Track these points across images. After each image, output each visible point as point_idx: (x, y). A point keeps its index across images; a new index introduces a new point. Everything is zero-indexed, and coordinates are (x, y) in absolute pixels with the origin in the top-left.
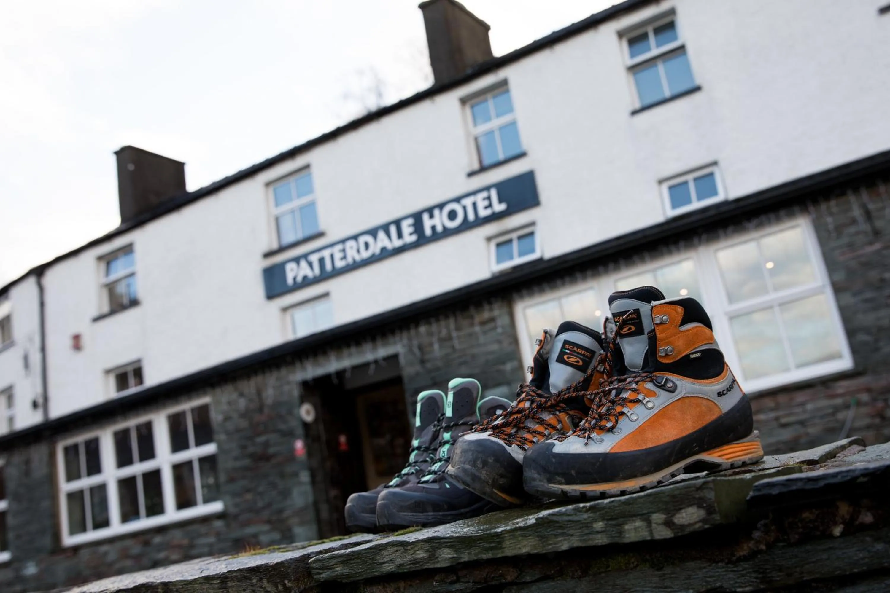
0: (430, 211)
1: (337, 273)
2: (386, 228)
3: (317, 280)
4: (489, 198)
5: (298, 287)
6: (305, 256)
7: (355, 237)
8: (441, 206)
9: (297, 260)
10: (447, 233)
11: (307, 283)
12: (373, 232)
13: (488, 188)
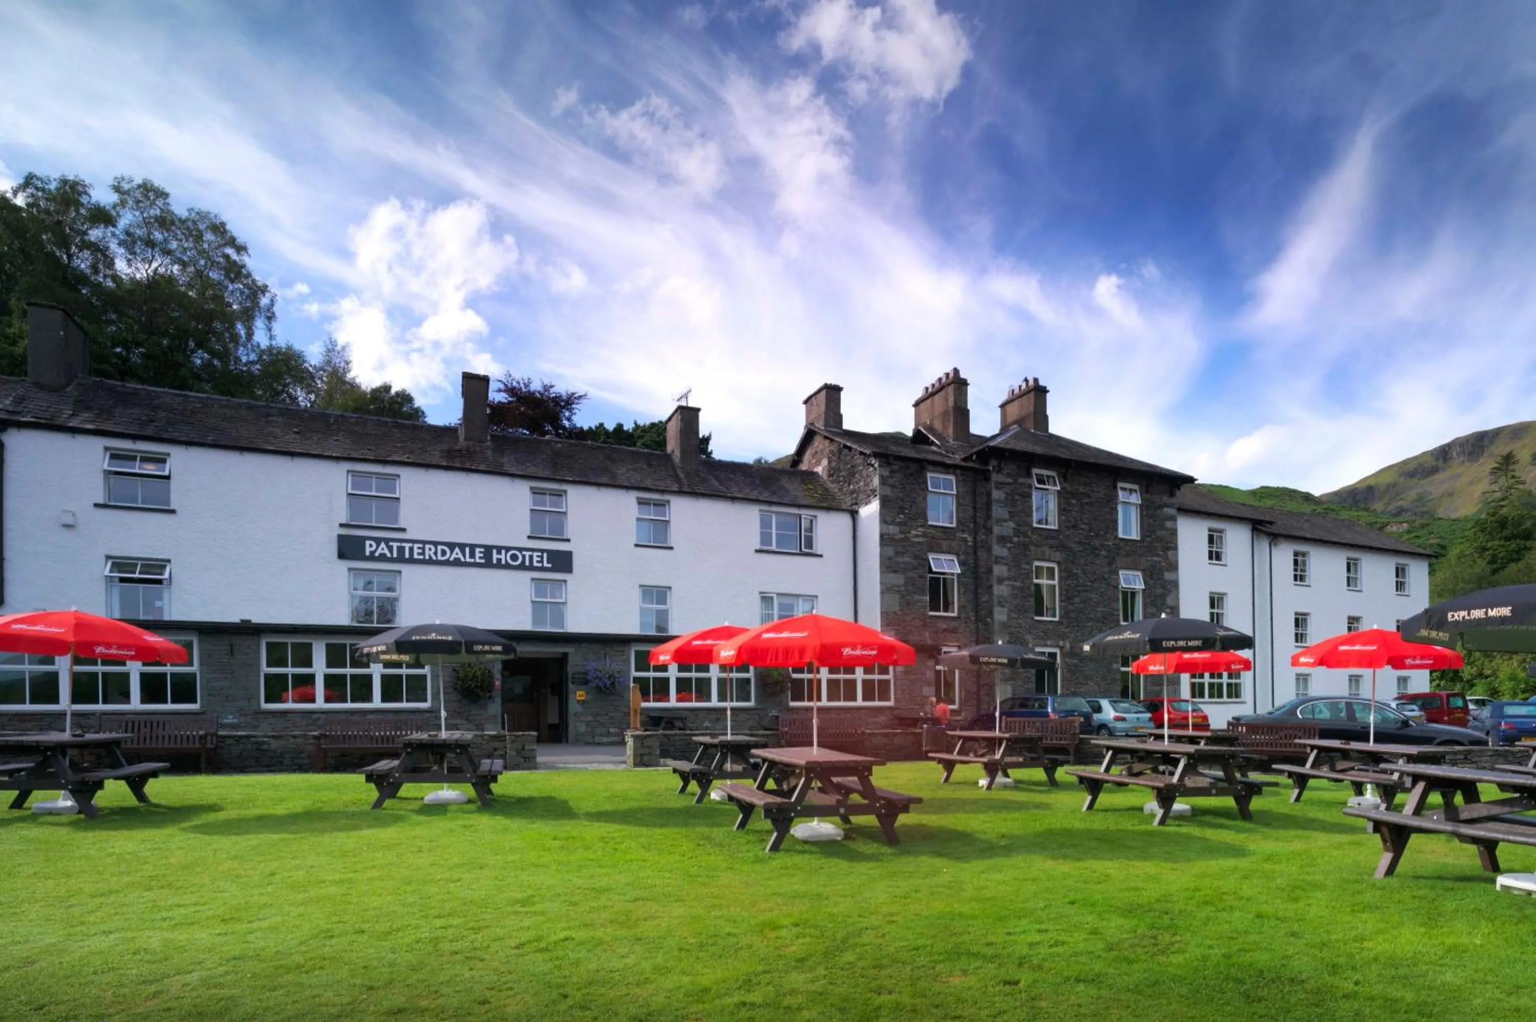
0: (499, 549)
1: (412, 561)
2: (462, 547)
3: (392, 560)
4: (542, 557)
5: (372, 558)
6: (387, 541)
7: (435, 544)
8: (508, 549)
9: (378, 541)
10: (507, 566)
11: (383, 558)
12: (452, 546)
13: (542, 551)
